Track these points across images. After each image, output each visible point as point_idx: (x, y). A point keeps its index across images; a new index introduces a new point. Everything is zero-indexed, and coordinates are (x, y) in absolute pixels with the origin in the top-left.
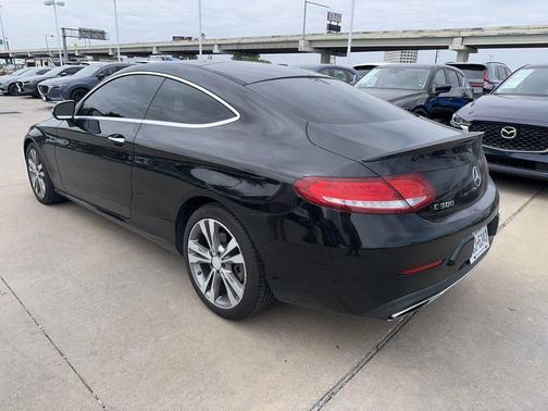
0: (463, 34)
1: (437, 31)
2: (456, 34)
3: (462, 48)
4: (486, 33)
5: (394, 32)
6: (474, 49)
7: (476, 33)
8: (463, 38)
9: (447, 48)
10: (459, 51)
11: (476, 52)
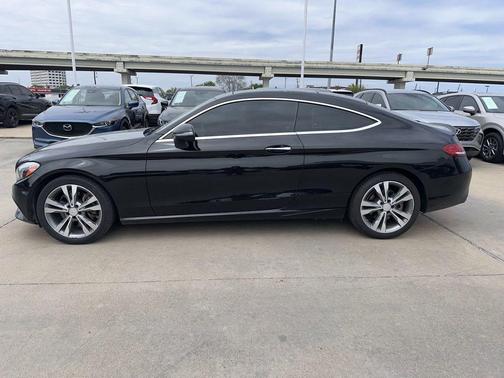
0: (123, 59)
1: (100, 55)
2: (117, 59)
3: (125, 71)
4: (141, 60)
5: (58, 54)
6: (133, 72)
7: (134, 59)
8: (124, 62)
9: (112, 70)
10: (122, 73)
11: (135, 75)
